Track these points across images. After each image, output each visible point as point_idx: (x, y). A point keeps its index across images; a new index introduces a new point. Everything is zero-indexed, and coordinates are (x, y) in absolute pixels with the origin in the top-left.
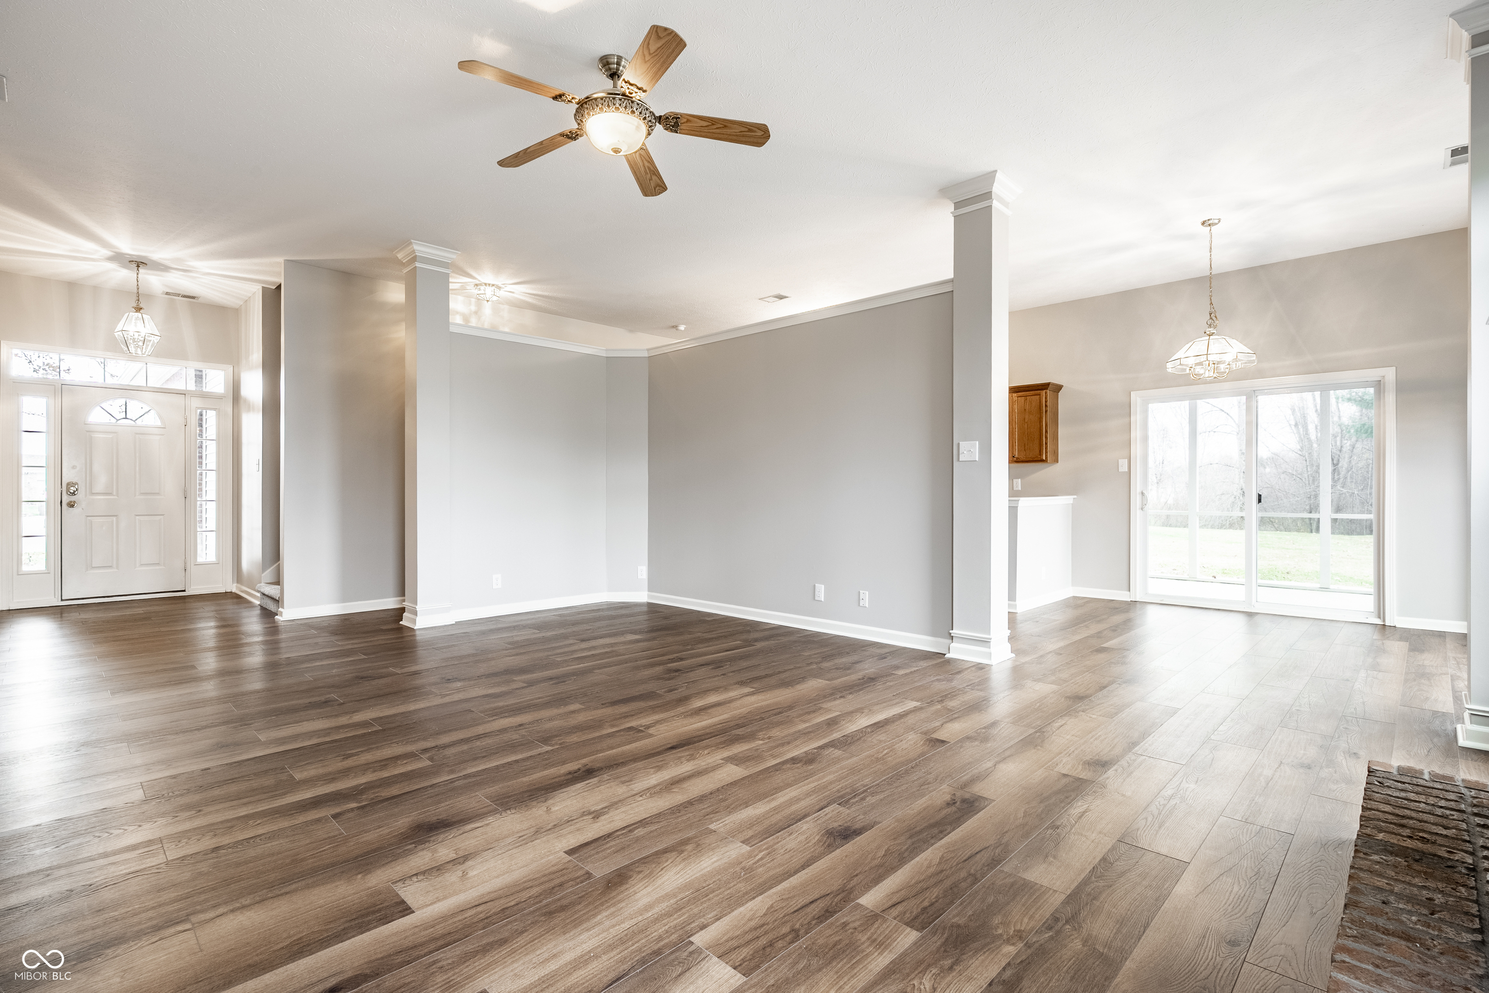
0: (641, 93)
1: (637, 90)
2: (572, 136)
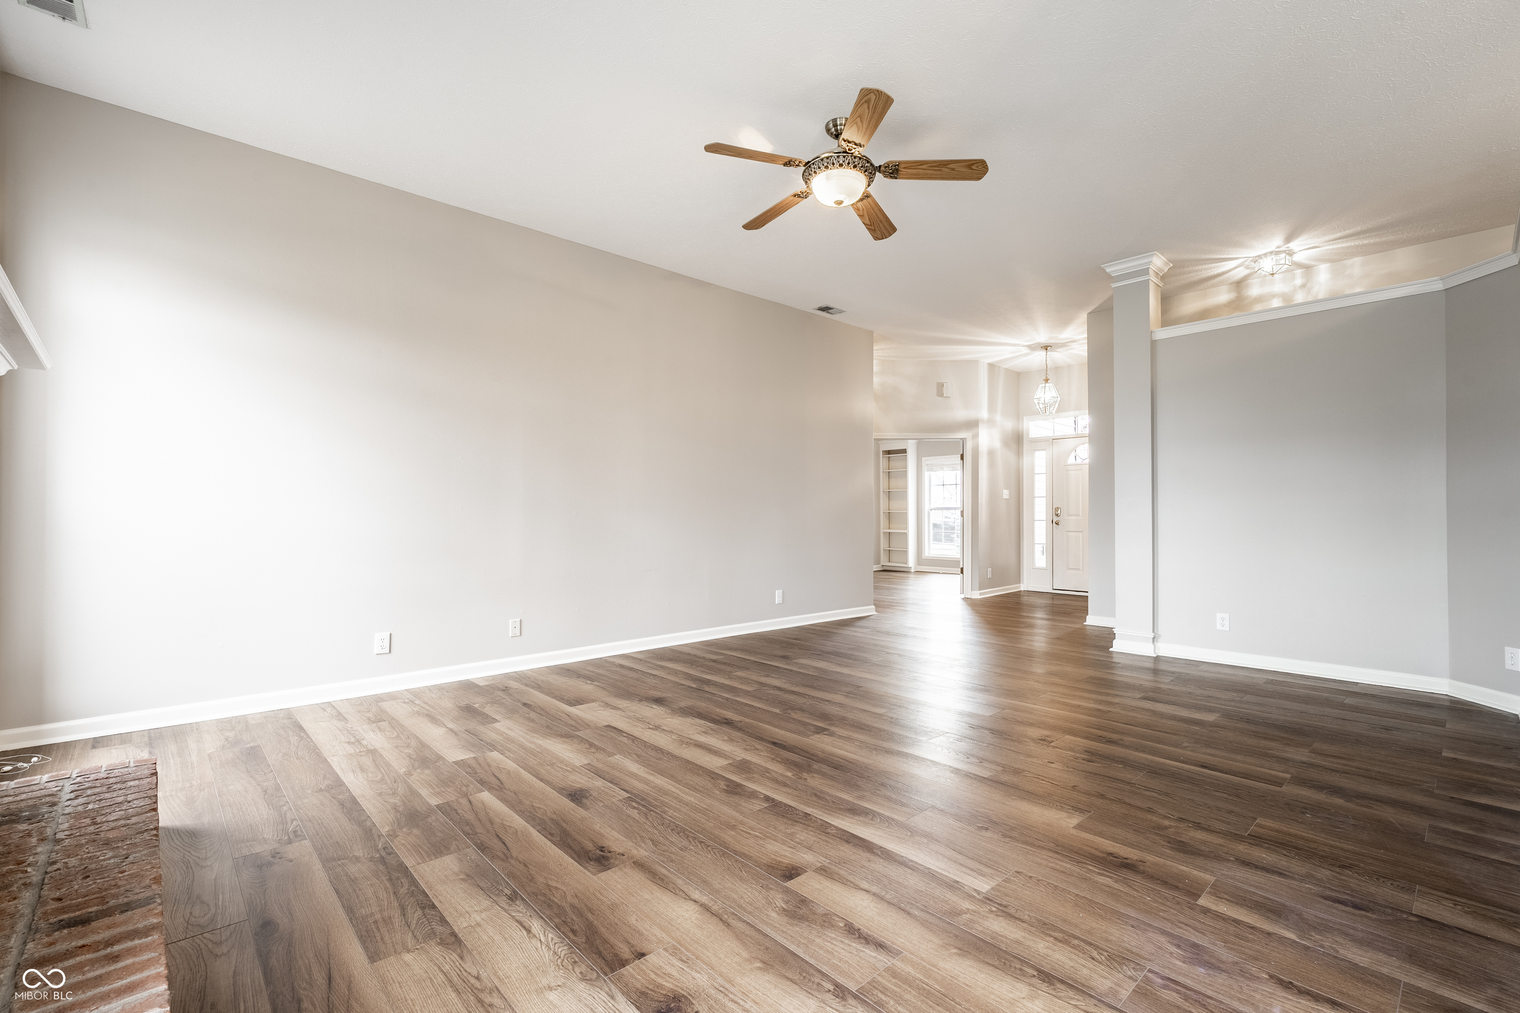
0: (861, 149)
1: (855, 147)
2: (801, 196)
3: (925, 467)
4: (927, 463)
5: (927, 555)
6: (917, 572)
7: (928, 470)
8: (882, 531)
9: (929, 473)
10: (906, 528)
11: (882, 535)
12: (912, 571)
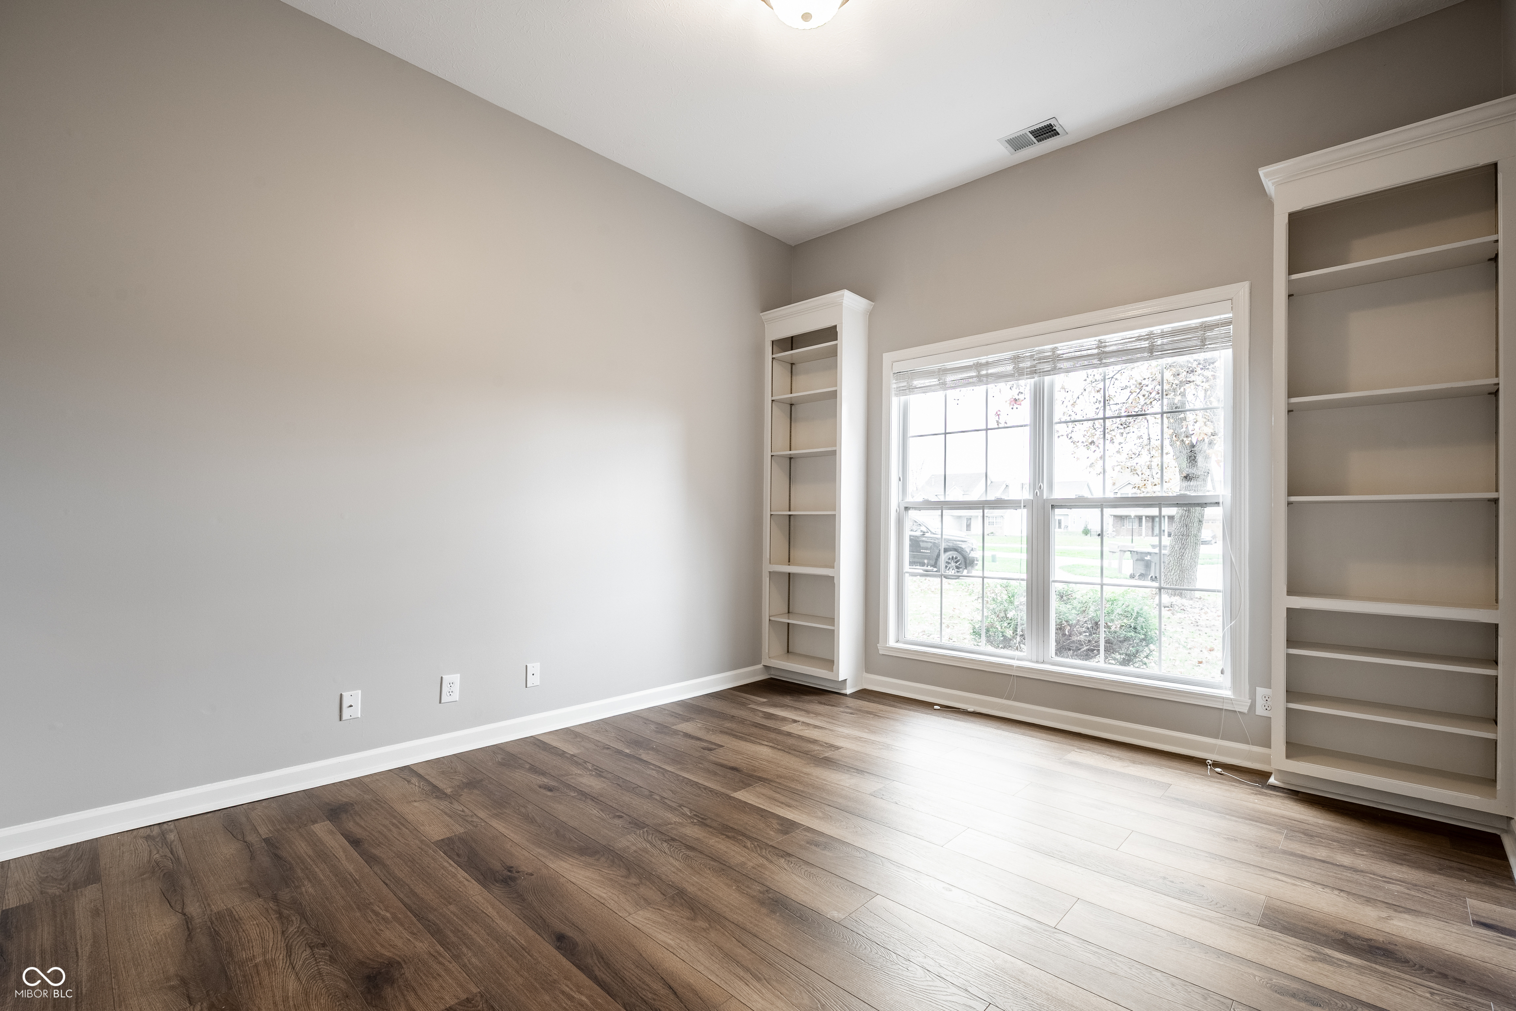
3: (892, 384)
4: (897, 367)
5: (892, 643)
6: (864, 694)
7: (902, 391)
8: (767, 567)
9: (903, 398)
10: (832, 562)
11: (766, 580)
12: (848, 691)
